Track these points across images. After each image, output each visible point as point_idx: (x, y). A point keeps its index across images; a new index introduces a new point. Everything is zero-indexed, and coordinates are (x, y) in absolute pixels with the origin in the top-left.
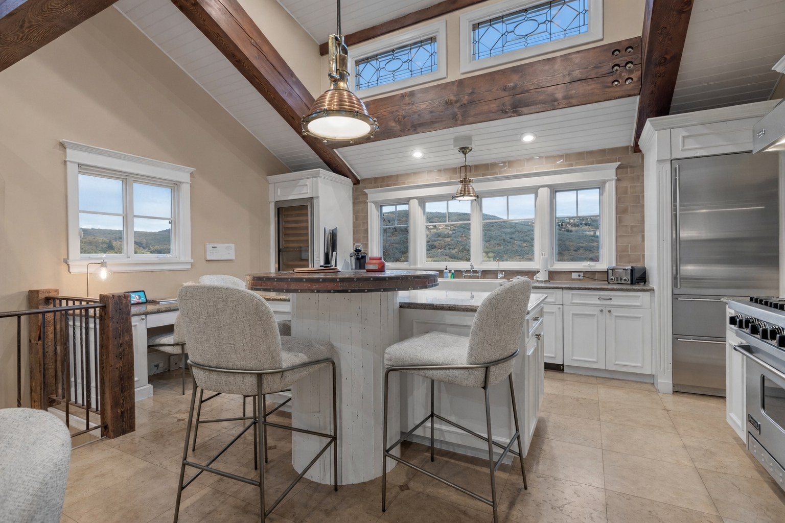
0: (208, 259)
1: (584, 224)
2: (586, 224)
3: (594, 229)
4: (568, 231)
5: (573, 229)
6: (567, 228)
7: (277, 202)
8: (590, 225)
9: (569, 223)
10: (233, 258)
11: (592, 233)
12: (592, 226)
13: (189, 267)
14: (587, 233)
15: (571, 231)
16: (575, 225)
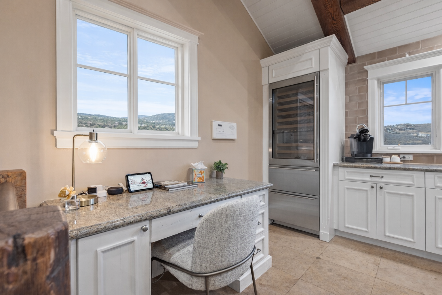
0: (215, 137)
1: (409, 129)
2: (410, 129)
3: (418, 132)
4: (396, 133)
5: (401, 132)
6: (396, 132)
7: (270, 85)
8: (414, 129)
9: (397, 128)
10: (234, 137)
11: (415, 135)
12: (415, 130)
13: (195, 145)
14: (411, 134)
15: (399, 133)
16: (400, 129)
